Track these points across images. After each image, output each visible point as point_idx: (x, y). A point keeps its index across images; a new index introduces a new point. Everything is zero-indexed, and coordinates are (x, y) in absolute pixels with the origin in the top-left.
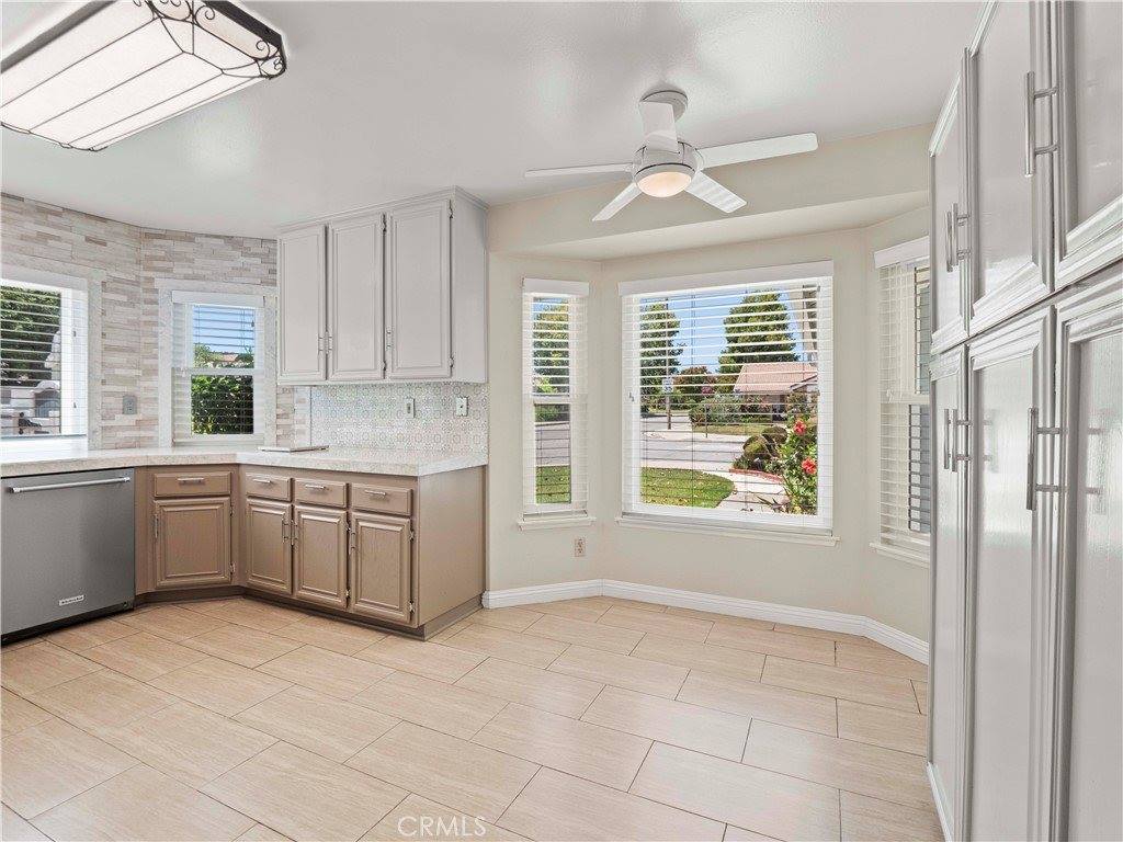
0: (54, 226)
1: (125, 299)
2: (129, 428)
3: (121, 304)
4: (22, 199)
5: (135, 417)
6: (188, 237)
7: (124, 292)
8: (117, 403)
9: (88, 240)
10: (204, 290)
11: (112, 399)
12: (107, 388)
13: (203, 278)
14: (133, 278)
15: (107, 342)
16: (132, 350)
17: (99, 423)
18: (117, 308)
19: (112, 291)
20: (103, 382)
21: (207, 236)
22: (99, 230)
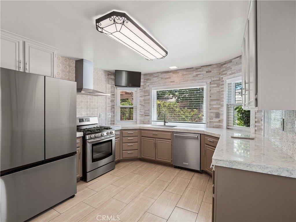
0: (200, 71)
1: (216, 85)
2: (217, 122)
3: (215, 87)
4: (193, 68)
5: (219, 119)
6: (230, 61)
7: (216, 84)
8: (213, 115)
9: (207, 72)
10: (234, 77)
11: (212, 114)
12: (211, 111)
13: (234, 73)
14: (218, 79)
15: (211, 98)
16: (218, 100)
17: (209, 121)
18: (214, 88)
19: (212, 84)
20: (210, 109)
21: (235, 58)
22: (209, 68)
